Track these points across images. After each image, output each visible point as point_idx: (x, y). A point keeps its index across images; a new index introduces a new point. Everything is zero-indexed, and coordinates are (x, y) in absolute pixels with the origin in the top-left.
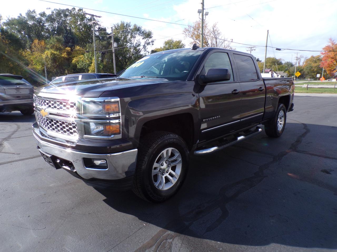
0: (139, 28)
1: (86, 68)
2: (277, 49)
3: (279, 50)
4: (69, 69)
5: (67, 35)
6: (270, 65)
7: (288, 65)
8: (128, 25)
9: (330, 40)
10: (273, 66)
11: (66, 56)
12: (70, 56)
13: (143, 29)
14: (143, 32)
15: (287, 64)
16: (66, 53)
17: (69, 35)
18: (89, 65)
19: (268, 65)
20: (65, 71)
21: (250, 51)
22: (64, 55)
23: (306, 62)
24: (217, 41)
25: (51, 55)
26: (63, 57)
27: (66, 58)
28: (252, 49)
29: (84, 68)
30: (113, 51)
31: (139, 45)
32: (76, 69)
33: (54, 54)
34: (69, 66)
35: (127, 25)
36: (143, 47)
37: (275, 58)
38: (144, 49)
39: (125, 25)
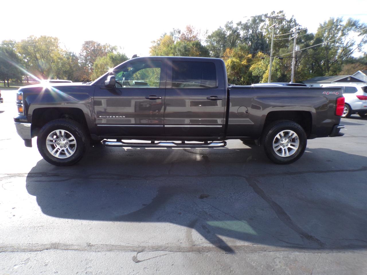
0: (355, 22)
1: (261, 75)
4: (245, 76)
5: (258, 41)
8: (339, 20)
11: (245, 63)
12: (249, 63)
13: (360, 23)
14: (360, 27)
16: (247, 60)
17: (259, 41)
18: (264, 72)
20: (241, 78)
22: (244, 62)
25: (231, 63)
26: (242, 65)
27: (245, 65)
29: (259, 76)
30: (294, 55)
31: (352, 45)
32: (251, 77)
33: (234, 62)
34: (246, 73)
35: (337, 20)
36: (357, 46)
38: (358, 49)
39: (335, 21)
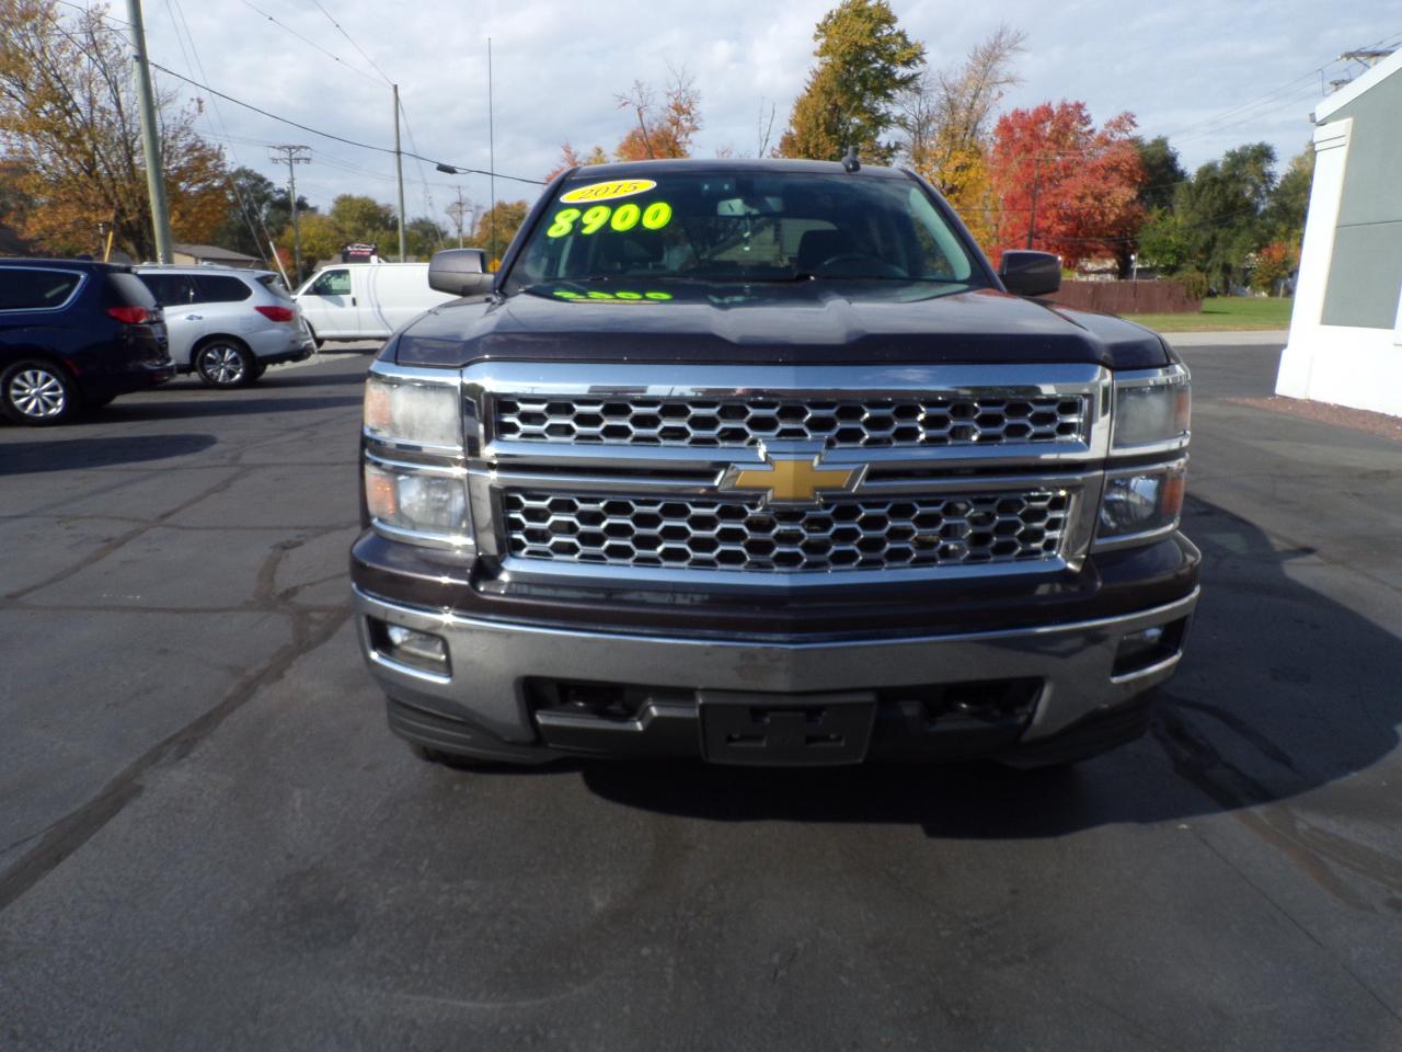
2: (443, 168)
3: (450, 170)
6: (355, 229)
7: (426, 233)
9: (567, 151)
10: (369, 233)
15: (421, 229)
19: (347, 229)
21: (288, 161)
23: (483, 224)
24: (122, 101)
28: (294, 156)
37: (374, 203)
